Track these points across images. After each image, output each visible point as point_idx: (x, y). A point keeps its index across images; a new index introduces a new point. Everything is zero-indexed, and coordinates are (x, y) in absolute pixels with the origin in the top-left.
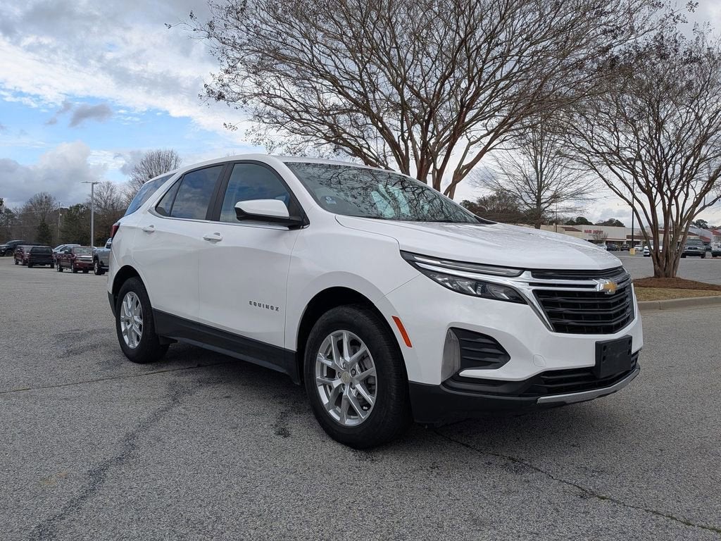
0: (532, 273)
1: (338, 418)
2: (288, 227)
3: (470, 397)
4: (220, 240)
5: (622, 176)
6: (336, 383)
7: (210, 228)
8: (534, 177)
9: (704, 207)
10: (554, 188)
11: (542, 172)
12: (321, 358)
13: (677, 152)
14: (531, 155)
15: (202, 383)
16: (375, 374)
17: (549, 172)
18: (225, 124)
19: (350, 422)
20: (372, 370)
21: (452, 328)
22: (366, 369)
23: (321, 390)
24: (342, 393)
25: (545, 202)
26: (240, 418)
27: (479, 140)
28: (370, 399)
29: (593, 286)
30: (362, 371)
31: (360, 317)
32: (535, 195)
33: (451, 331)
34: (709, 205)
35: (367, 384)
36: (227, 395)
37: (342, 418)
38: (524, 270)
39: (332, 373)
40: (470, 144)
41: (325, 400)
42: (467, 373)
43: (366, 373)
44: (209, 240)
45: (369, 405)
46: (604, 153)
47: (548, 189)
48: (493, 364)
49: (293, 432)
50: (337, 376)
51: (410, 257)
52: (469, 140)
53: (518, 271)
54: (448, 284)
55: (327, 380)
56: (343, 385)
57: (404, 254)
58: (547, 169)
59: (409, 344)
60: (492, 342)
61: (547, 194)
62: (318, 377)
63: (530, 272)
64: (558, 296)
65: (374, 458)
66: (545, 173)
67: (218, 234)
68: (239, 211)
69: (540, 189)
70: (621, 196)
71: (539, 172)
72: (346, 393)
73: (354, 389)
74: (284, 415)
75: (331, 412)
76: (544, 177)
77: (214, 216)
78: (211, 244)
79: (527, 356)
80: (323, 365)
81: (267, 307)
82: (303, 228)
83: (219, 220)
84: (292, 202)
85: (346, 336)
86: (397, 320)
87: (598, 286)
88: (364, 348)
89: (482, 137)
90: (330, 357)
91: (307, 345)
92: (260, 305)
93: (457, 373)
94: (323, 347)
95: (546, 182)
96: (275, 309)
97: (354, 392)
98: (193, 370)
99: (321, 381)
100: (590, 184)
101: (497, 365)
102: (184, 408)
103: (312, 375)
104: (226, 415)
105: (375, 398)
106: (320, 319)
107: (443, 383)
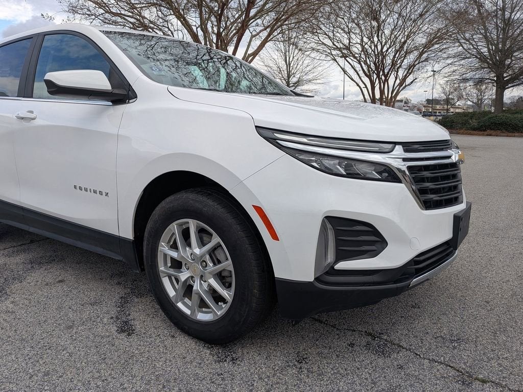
0: (403, 147)
1: (188, 312)
2: (112, 102)
3: (346, 292)
4: (34, 119)
5: (352, 64)
6: (184, 276)
7: (23, 106)
8: (285, 67)
9: (406, 86)
10: (298, 76)
11: (290, 64)
12: (164, 247)
13: (390, 47)
14: (282, 52)
15: (35, 264)
16: (231, 268)
17: (294, 65)
18: (42, 15)
19: (202, 317)
20: (228, 265)
21: (326, 217)
22: (219, 262)
23: (166, 282)
24: (192, 287)
25: (292, 86)
26: (76, 311)
27: (258, 34)
28: (227, 294)
29: (449, 157)
30: (215, 264)
31: (210, 205)
32: (286, 81)
33: (326, 220)
34: (409, 85)
35: (221, 277)
36: (60, 278)
37: (193, 312)
38: (395, 143)
39: (177, 265)
40: (253, 36)
41: (171, 293)
42: (342, 265)
43: (219, 267)
44: (22, 118)
45: (224, 300)
46: (340, 48)
47: (294, 76)
48: (369, 253)
49: (138, 325)
50: (183, 266)
51: (269, 134)
52: (251, 33)
53: (390, 146)
54: (315, 164)
55: (172, 271)
56: (192, 277)
57: (261, 131)
58: (293, 62)
59: (275, 237)
60: (370, 229)
61: (293, 80)
62: (162, 268)
63: (401, 146)
64: (425, 171)
65: (234, 355)
66: (291, 65)
67: (32, 112)
68: (50, 84)
69: (289, 77)
70: (352, 79)
71: (288, 65)
72: (196, 287)
73: (205, 281)
74: (124, 302)
75: (180, 305)
76: (291, 68)
77: (26, 92)
78: (25, 124)
79: (404, 240)
80: (165, 255)
81: (95, 192)
82: (128, 102)
83: (32, 97)
84: (113, 73)
85: (193, 225)
86: (259, 210)
87: (453, 157)
88: (216, 239)
89: (261, 31)
90: (174, 247)
91: (146, 234)
92: (86, 190)
93: (332, 267)
94: (166, 235)
95: (292, 72)
96: (104, 194)
97: (205, 286)
98: (26, 247)
99: (166, 273)
100: (322, 73)
101: (374, 254)
102: (12, 302)
103: (154, 266)
104: (59, 308)
105: (232, 293)
106: (160, 206)
107: (317, 279)
